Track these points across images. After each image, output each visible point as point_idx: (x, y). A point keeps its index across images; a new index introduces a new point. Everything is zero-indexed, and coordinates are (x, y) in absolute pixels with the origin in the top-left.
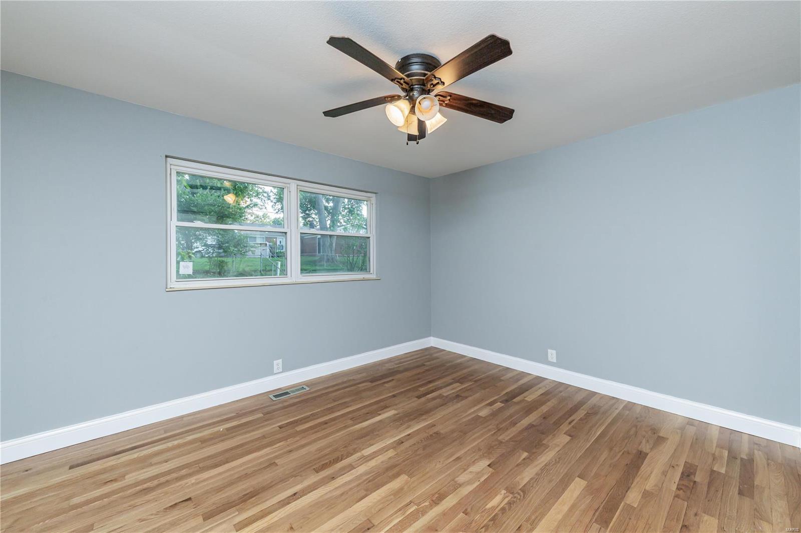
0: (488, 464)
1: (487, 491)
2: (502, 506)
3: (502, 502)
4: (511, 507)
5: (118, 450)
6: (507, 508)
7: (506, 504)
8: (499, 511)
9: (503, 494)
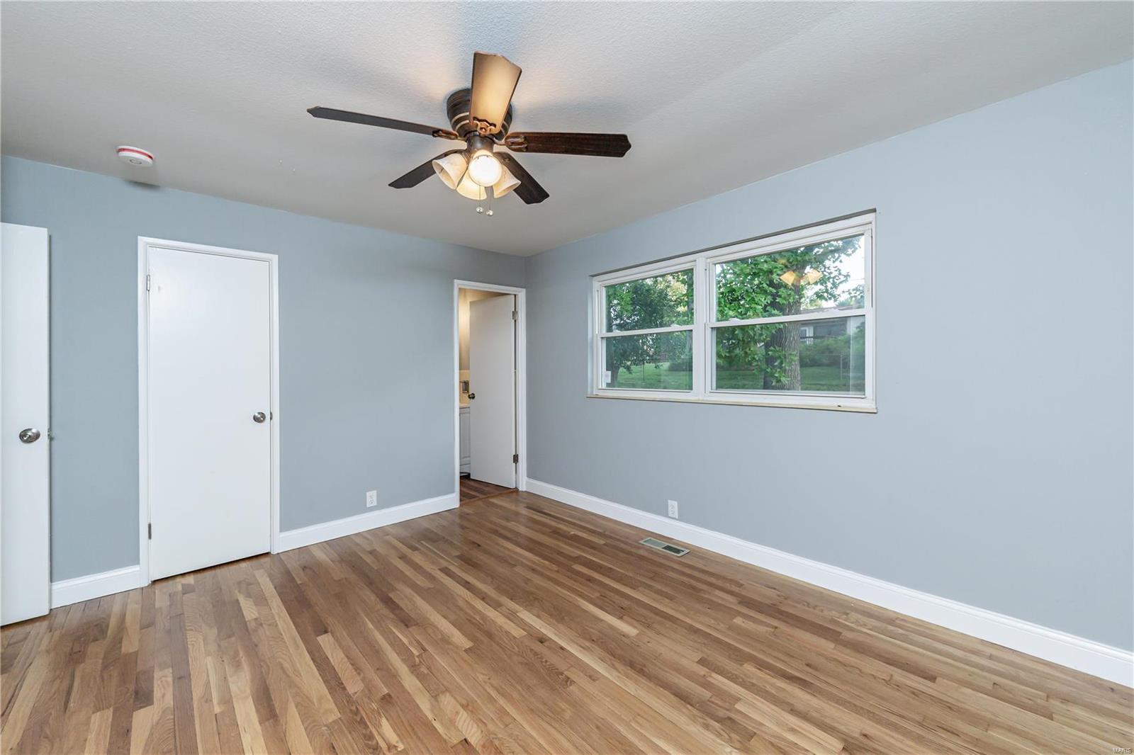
0: (469, 740)
1: (410, 725)
2: (378, 738)
3: (383, 738)
4: (370, 748)
5: (545, 511)
6: (370, 743)
7: (377, 743)
8: (371, 732)
9: (396, 745)
